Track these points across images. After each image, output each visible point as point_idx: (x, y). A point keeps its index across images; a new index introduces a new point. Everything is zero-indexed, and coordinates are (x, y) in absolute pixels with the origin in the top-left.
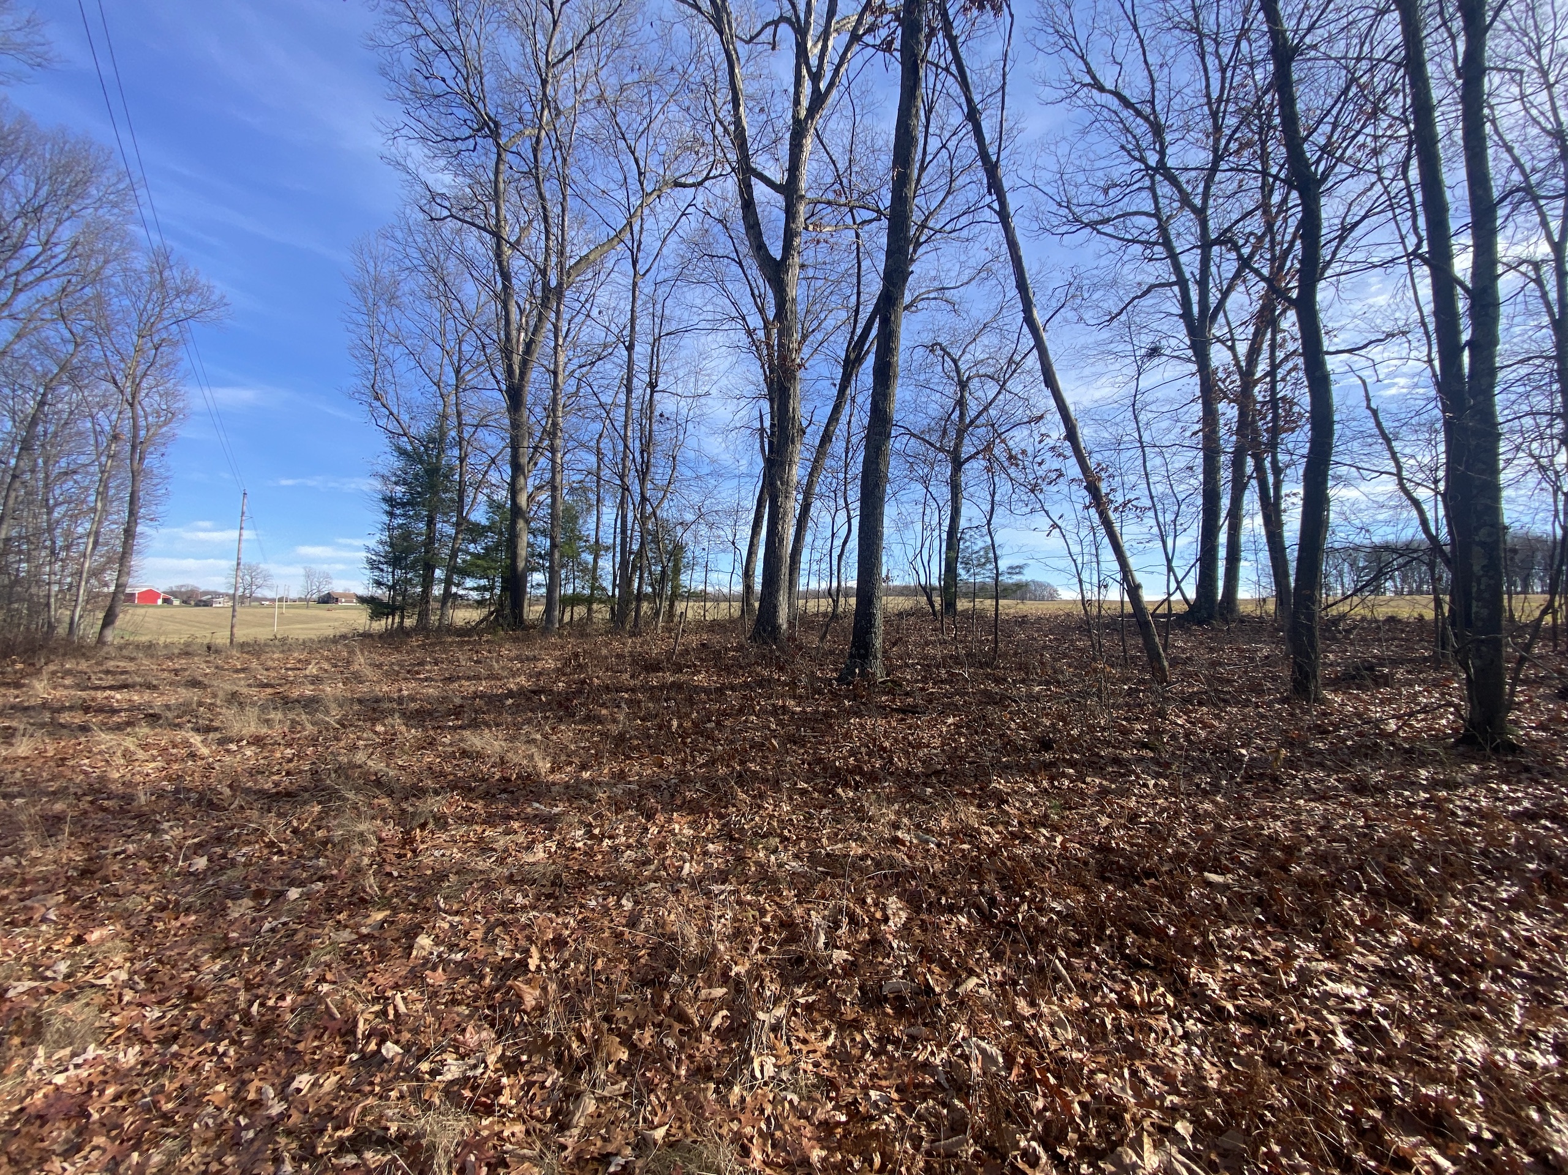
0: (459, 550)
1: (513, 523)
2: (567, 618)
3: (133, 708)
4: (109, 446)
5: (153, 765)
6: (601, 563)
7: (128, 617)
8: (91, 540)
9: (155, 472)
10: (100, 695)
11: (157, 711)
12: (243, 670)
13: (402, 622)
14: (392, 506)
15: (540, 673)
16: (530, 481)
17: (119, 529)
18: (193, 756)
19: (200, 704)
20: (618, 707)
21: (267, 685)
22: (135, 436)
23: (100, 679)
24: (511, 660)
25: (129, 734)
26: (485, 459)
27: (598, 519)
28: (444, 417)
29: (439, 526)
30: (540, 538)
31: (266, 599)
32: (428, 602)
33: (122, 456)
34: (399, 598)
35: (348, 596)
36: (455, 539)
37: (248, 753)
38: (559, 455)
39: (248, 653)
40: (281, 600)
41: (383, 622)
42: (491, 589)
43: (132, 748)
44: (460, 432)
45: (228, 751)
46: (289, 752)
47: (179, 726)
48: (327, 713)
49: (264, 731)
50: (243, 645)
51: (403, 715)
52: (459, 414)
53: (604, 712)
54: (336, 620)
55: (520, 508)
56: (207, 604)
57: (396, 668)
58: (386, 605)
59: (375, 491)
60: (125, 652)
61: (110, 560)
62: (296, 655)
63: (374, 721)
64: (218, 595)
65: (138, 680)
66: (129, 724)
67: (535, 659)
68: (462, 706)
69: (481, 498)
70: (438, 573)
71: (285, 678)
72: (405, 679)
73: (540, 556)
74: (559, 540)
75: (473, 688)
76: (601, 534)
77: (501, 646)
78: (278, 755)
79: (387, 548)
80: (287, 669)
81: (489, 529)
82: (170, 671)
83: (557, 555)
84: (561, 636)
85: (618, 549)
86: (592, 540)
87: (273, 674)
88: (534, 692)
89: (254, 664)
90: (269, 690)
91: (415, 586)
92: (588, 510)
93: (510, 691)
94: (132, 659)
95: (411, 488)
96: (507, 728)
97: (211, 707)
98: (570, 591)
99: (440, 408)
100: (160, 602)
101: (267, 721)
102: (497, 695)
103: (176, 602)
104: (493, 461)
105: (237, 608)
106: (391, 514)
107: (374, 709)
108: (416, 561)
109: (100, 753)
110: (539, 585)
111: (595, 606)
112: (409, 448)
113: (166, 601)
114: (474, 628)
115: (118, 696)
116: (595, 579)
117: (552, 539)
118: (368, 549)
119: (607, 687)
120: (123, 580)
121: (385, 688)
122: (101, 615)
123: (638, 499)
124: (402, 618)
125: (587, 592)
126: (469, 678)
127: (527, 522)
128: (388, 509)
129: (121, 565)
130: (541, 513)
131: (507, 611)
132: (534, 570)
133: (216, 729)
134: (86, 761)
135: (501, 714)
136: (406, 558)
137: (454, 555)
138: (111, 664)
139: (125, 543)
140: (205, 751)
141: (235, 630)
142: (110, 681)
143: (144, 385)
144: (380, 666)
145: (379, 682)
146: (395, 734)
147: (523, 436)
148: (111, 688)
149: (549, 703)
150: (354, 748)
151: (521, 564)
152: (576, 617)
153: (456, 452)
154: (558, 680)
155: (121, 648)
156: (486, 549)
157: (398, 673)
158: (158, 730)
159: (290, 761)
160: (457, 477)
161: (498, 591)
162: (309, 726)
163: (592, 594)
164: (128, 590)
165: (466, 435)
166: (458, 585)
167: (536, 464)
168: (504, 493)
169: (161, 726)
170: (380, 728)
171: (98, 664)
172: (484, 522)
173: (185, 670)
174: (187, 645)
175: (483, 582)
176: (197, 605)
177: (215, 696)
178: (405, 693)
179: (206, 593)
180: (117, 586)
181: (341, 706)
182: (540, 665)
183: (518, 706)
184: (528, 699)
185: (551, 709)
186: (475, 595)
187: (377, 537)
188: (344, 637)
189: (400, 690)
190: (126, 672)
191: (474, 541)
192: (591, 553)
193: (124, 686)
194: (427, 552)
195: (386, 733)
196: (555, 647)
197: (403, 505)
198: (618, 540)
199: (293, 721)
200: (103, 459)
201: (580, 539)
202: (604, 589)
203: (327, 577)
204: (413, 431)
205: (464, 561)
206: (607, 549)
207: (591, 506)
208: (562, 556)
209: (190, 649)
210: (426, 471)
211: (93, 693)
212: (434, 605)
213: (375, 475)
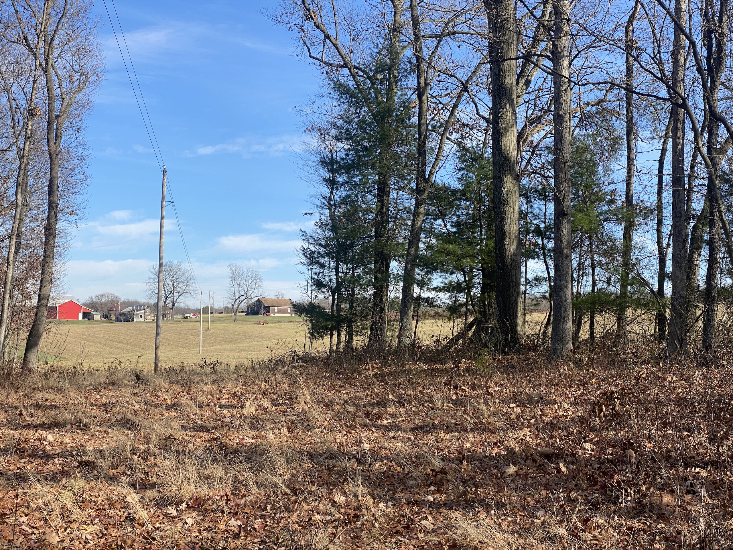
0: (421, 229)
1: (498, 182)
2: (584, 334)
3: (66, 454)
4: (26, 124)
5: (91, 529)
6: (637, 238)
7: (51, 336)
8: (13, 243)
9: (72, 153)
10: (33, 435)
11: (92, 458)
12: (175, 406)
13: (350, 341)
14: (332, 171)
15: (553, 426)
16: (521, 113)
17: (39, 227)
18: (130, 519)
19: (134, 451)
20: (691, 491)
21: (202, 428)
22: (50, 110)
23: (31, 415)
24: (506, 401)
25: (65, 487)
26: (454, 87)
27: (630, 161)
28: (395, 29)
29: (393, 195)
30: (538, 204)
31: (189, 310)
32: (382, 310)
33: (38, 136)
34: (345, 306)
35: (280, 304)
36: (416, 214)
37: (190, 521)
38: (566, 62)
39: (176, 383)
40: (205, 310)
41: (327, 340)
42: (468, 286)
43: (70, 505)
44: (418, 50)
45: (167, 516)
46: (234, 523)
47: (113, 479)
48: (273, 470)
49: (205, 491)
50: (170, 372)
51: (367, 479)
52: (416, 22)
53: (667, 499)
54: (269, 338)
55: (507, 158)
56: (128, 318)
57: (351, 409)
58: (329, 317)
59: (311, 152)
60: (52, 382)
61: (32, 267)
62: (229, 386)
63: (331, 486)
64: (139, 306)
65: (69, 417)
66: (65, 474)
67: (541, 400)
68: (443, 472)
69: (449, 146)
70: (395, 267)
71: (220, 418)
72: (362, 426)
73: (538, 232)
74: (568, 204)
75: (455, 445)
76: (635, 188)
77: (487, 377)
78: (222, 527)
79: (329, 234)
80: (221, 406)
81: (463, 194)
82: (99, 406)
83: (566, 229)
84: (578, 364)
85: (668, 211)
86: (621, 198)
87: (207, 413)
88: (548, 456)
89: (185, 400)
90: (205, 435)
91: (364, 287)
92: (613, 149)
93: (511, 452)
94: (59, 390)
95: (356, 143)
96: (513, 514)
97: (146, 456)
98: (589, 289)
99: (390, 18)
100: (80, 316)
101: (207, 477)
102: (491, 458)
103: (97, 317)
104: (465, 87)
105: (161, 324)
106: (332, 184)
107: (329, 469)
108: (365, 250)
109: (39, 509)
110: (538, 279)
111: (629, 313)
112: (351, 84)
113: (86, 315)
114: (446, 349)
115: (50, 438)
116: (627, 265)
117: (558, 203)
118: (305, 236)
119: (667, 455)
120: (45, 291)
121: (341, 439)
122: (24, 335)
123: (700, 118)
124: (350, 335)
125: (615, 289)
126: (448, 429)
127: (518, 179)
128: (326, 174)
129: (43, 272)
130: (536, 162)
131: (493, 323)
132: (530, 254)
133: (153, 486)
134: (25, 519)
135: (501, 489)
136: (352, 246)
137: (414, 239)
138: (39, 396)
139: (46, 243)
140: (142, 514)
141: (159, 352)
142: (39, 418)
143: (56, 42)
144: (329, 405)
145: (331, 429)
146: (358, 508)
147: (509, 41)
148: (43, 426)
149: (573, 476)
150: (309, 524)
151: (511, 247)
152: (598, 331)
153: (412, 81)
154: (582, 438)
155: (47, 376)
156: (458, 225)
157: (355, 416)
158: (94, 483)
159: (237, 536)
160: (415, 120)
161: (476, 291)
162: (254, 489)
163: (624, 293)
164: (51, 303)
165: (425, 54)
166: (422, 284)
167: (528, 83)
168: (481, 136)
169: (96, 477)
170: (339, 498)
171: (28, 395)
172: (454, 184)
173: (114, 405)
174: (111, 371)
175: (458, 277)
176: (118, 320)
177: (148, 440)
178: (366, 447)
179: (127, 304)
180: (40, 299)
181: (289, 461)
182: (550, 411)
183: (525, 476)
184: (540, 467)
185: (577, 487)
186: (444, 298)
187: (316, 217)
188: (281, 361)
189: (359, 442)
190: (54, 407)
191: (442, 215)
192: (619, 222)
193: (55, 425)
194: (378, 236)
195: (347, 505)
196: (571, 382)
197: (348, 168)
198: (668, 195)
199: (236, 480)
200: (21, 141)
201: (600, 199)
202: (645, 283)
203: (256, 278)
204: (355, 60)
205: (429, 247)
206: (647, 213)
207: (616, 140)
208: (574, 231)
209: (115, 378)
210: (375, 116)
211: (25, 432)
212: (391, 314)
213: (309, 130)
